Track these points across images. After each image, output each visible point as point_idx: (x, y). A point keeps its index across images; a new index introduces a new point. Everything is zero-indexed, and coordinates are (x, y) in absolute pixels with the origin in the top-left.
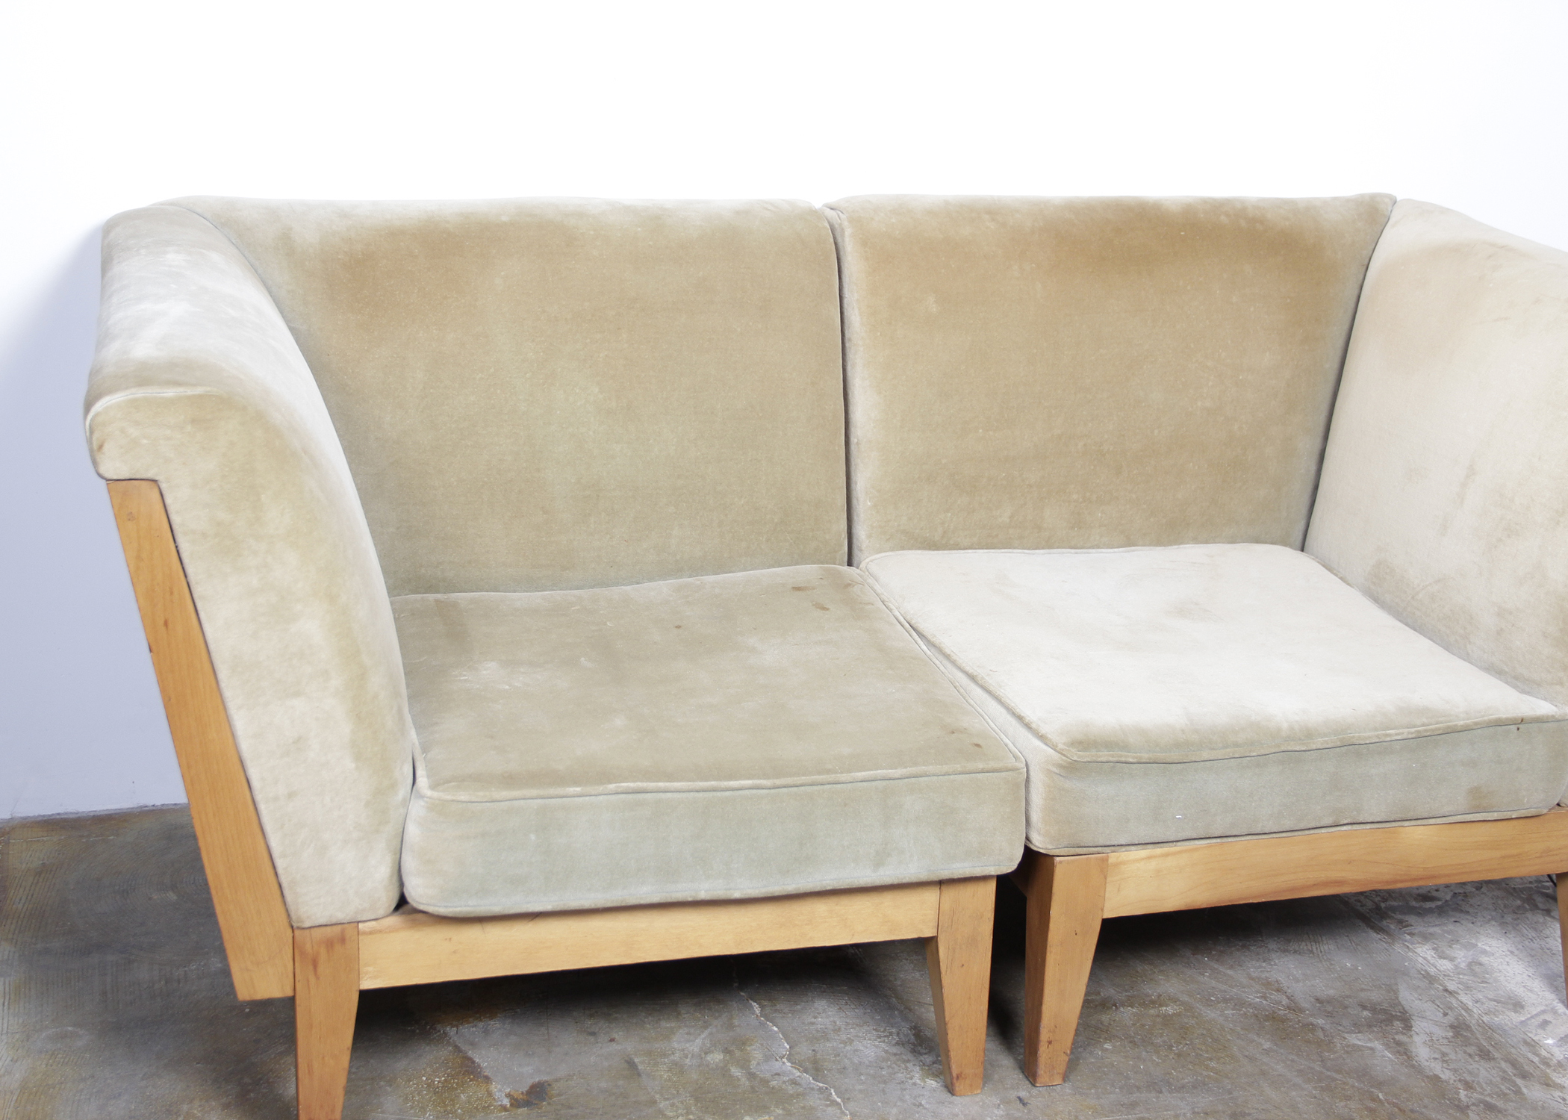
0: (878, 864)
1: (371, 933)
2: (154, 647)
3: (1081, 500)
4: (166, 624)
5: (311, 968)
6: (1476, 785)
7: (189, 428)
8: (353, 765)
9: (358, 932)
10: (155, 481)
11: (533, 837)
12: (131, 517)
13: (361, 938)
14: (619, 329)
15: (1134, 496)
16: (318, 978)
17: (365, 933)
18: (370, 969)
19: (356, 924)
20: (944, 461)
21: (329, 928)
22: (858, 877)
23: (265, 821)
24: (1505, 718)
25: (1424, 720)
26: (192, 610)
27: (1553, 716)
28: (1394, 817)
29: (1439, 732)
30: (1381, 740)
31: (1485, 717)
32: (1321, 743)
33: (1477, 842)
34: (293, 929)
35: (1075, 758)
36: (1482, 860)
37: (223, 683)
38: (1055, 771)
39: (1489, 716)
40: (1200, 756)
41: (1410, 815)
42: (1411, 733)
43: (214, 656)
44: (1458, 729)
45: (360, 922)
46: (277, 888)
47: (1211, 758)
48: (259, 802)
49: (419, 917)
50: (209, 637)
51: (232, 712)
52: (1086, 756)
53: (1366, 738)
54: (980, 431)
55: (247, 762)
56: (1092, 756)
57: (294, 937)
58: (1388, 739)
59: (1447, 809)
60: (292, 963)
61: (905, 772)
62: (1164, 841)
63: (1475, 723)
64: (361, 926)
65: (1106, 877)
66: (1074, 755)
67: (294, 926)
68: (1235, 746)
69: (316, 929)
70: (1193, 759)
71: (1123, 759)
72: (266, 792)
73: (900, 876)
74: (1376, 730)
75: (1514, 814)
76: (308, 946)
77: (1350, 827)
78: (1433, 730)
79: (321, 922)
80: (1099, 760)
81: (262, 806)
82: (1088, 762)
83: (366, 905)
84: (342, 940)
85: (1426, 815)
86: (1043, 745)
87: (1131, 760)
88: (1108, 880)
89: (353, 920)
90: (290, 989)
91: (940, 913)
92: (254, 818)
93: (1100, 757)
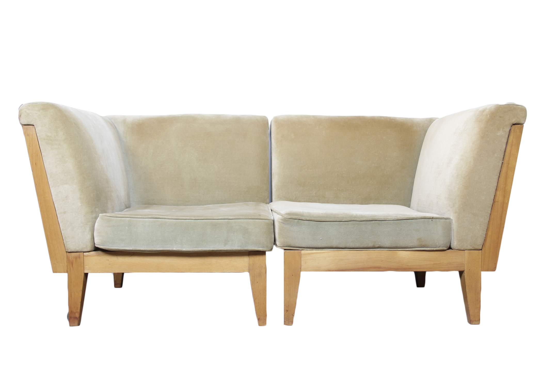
0: (225, 244)
1: (87, 256)
2: (33, 170)
4: (36, 164)
5: (71, 265)
6: (420, 237)
7: (41, 111)
8: (80, 205)
9: (84, 255)
10: (34, 125)
11: (127, 228)
12: (28, 135)
14: (204, 139)
15: (353, 189)
16: (73, 268)
17: (85, 256)
18: (87, 267)
19: (83, 253)
20: (296, 177)
21: (76, 253)
22: (220, 247)
23: (58, 220)
24: (427, 217)
25: (401, 216)
26: (42, 160)
27: (443, 217)
28: (393, 246)
29: (405, 219)
30: (385, 220)
31: (421, 216)
32: (365, 219)
33: (424, 258)
34: (66, 252)
35: (286, 217)
36: (427, 265)
37: (48, 180)
38: (281, 221)
39: (422, 216)
40: (326, 220)
41: (399, 245)
42: (395, 218)
43: (47, 173)
44: (411, 218)
45: (84, 252)
46: (62, 240)
47: (330, 221)
48: (57, 214)
49: (100, 252)
50: (45, 167)
51: (51, 188)
52: (289, 217)
53: (380, 219)
54: (306, 169)
55: (54, 203)
56: (291, 217)
57: (67, 255)
58: (388, 220)
59: (411, 245)
60: (66, 263)
61: (234, 217)
62: (318, 247)
63: (417, 217)
64: (85, 253)
65: (301, 258)
66: (286, 216)
67: (66, 251)
68: (338, 218)
69: (72, 253)
70: (324, 221)
71: (301, 219)
72: (59, 211)
73: (232, 248)
74: (384, 217)
75: (435, 249)
76: (71, 258)
77: (380, 249)
78: (403, 218)
79: (73, 250)
80: (293, 218)
81: (58, 215)
82: (290, 219)
83: (85, 246)
84: (79, 257)
85: (404, 246)
86: (279, 215)
87: (303, 219)
88: (302, 259)
89: (82, 251)
90: (66, 271)
91: (249, 265)
92: (57, 219)
93: (294, 217)
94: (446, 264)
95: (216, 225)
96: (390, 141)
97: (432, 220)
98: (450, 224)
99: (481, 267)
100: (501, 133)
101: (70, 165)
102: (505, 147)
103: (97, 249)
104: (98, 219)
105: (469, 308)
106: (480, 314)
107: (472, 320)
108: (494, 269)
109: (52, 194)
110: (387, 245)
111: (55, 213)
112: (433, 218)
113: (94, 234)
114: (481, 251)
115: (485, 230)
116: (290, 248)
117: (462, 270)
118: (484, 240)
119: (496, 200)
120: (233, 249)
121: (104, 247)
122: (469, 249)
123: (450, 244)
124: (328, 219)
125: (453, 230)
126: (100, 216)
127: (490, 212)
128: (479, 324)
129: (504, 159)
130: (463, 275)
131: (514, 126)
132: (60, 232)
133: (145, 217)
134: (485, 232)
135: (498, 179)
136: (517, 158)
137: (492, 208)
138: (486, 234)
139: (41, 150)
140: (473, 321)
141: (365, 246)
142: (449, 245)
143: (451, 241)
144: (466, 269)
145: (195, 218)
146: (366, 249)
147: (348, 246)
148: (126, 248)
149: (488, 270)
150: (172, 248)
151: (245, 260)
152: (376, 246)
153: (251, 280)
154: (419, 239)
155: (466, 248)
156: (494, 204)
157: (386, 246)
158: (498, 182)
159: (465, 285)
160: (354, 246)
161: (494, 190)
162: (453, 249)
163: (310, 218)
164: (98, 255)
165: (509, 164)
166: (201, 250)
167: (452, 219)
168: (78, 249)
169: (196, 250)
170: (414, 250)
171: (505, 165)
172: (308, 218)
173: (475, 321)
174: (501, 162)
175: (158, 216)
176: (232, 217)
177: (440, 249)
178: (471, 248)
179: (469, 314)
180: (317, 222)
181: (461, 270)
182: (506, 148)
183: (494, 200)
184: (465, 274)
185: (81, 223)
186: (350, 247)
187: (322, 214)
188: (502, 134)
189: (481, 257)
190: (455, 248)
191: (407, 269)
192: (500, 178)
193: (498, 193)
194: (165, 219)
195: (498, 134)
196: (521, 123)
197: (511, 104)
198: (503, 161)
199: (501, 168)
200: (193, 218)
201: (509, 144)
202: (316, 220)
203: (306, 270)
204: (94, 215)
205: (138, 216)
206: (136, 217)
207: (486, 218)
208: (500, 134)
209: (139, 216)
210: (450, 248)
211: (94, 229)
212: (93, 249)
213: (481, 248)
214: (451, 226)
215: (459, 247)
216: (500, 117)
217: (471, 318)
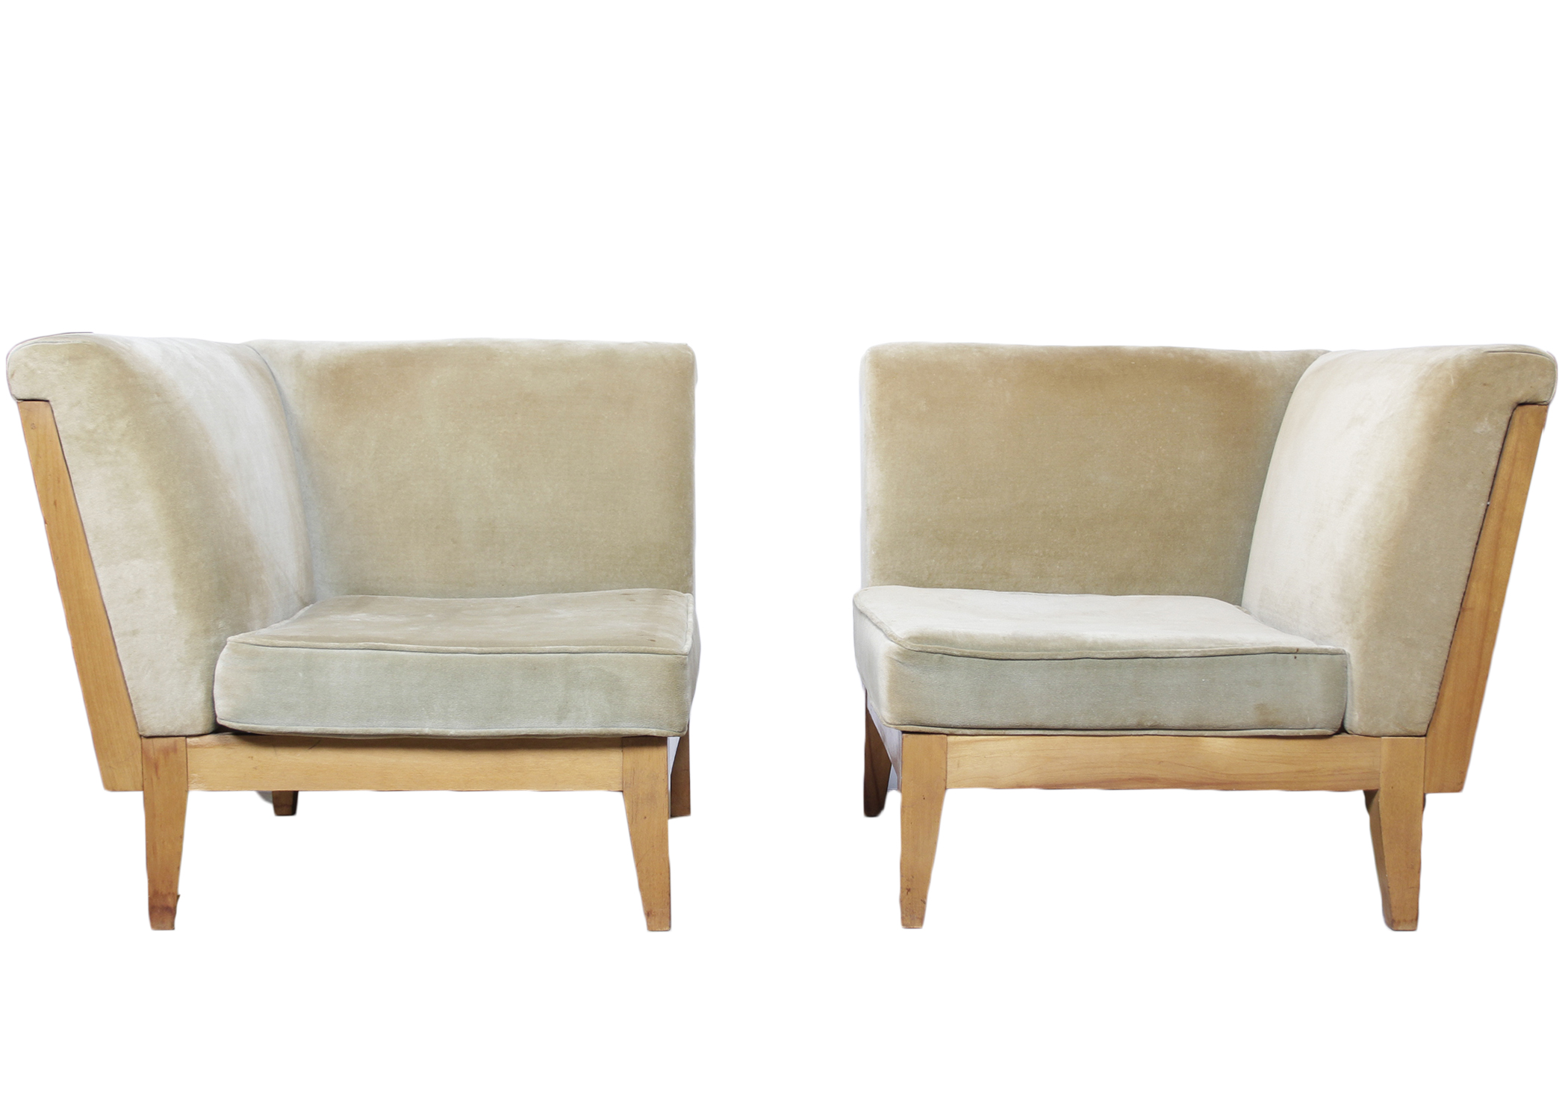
1: (195, 747)
2: (47, 520)
3: (1041, 554)
4: (55, 503)
5: (154, 769)
6: (1262, 702)
7: (67, 363)
8: (175, 612)
9: (186, 744)
10: (47, 401)
11: (301, 674)
12: (34, 427)
13: (188, 750)
15: (1086, 554)
16: (159, 778)
17: (191, 747)
18: (195, 775)
19: (184, 738)
21: (165, 739)
22: (546, 727)
23: (118, 651)
24: (1283, 648)
25: (1212, 645)
26: (72, 495)
27: (1326, 650)
28: (1191, 723)
29: (1223, 653)
30: (1171, 656)
31: (1265, 646)
32: (1118, 653)
33: (1272, 756)
34: (141, 736)
35: (909, 647)
36: (1279, 773)
37: (90, 548)
38: (895, 657)
39: (1269, 646)
40: (1014, 655)
41: (1205, 723)
42: (1198, 652)
43: (85, 528)
44: (1240, 652)
45: (187, 736)
46: (129, 705)
47: (1024, 658)
48: (115, 637)
49: (229, 737)
50: (81, 512)
51: (96, 568)
52: (918, 647)
53: (1158, 653)
54: (958, 498)
55: (107, 606)
56: (922, 647)
57: (142, 744)
58: (1178, 655)
59: (1238, 721)
60: (140, 765)
61: (583, 648)
62: (992, 726)
63: (1256, 649)
64: (188, 740)
65: (946, 753)
66: (909, 645)
67: (141, 733)
68: (1045, 651)
69: (156, 739)
70: (1008, 657)
71: (949, 652)
72: (119, 629)
73: (579, 729)
74: (1169, 648)
75: (1302, 733)
76: (151, 752)
77: (1156, 732)
78: (1217, 651)
79: (158, 732)
80: (929, 650)
81: (116, 640)
82: (920, 651)
83: (188, 722)
84: (175, 750)
85: (1220, 724)
86: (890, 642)
87: (955, 653)
88: (948, 756)
89: (181, 734)
90: (139, 786)
91: (623, 770)
92: (114, 650)
93: (929, 648)
94: (1330, 773)
95: (535, 669)
96: (1189, 418)
97: (1295, 658)
98: (1344, 666)
99: (1424, 782)
100: (1486, 429)
101: (148, 507)
102: (1494, 463)
103: (219, 729)
104: (225, 651)
105: (1389, 887)
106: (1418, 903)
107: (1397, 920)
108: (1458, 787)
109: (101, 584)
110: (1176, 720)
111: (110, 632)
112: (1297, 652)
113: (213, 689)
114: (1424, 738)
115: (1437, 683)
116: (920, 727)
117: (1371, 787)
118: (1434, 711)
119: (1469, 604)
120: (582, 732)
121: (241, 725)
122: (1393, 734)
123: (1343, 720)
124: (1019, 654)
125: (1352, 682)
126: (228, 643)
127: (1450, 637)
128: (1414, 929)
129: (1492, 495)
130: (1375, 800)
131: (1521, 409)
132: (122, 683)
133: (348, 647)
134: (1436, 690)
135: (1476, 549)
136: (1527, 494)
137: (1456, 627)
138: (1439, 696)
139: (69, 467)
140: (1399, 922)
141: (1118, 724)
142: (1340, 723)
143: (1345, 713)
144: (1382, 784)
145: (481, 648)
146: (1118, 733)
147: (1071, 723)
148: (298, 727)
149: (1441, 789)
150: (420, 729)
151: (613, 760)
152: (1145, 724)
153: (628, 812)
154: (1261, 708)
155: (1384, 731)
156: (1461, 613)
157: (1171, 724)
158: (1473, 559)
159: (1380, 827)
160: (1086, 725)
161: (1463, 579)
162: (1349, 732)
163: (972, 651)
164: (225, 745)
165: (1504, 509)
166: (498, 734)
167: (1349, 655)
168: (170, 729)
169: (483, 734)
170: (1247, 735)
171: (1494, 513)
172: (968, 651)
173: (1405, 921)
174: (1483, 505)
175: (383, 644)
176: (578, 647)
177: (1315, 734)
178: (1398, 730)
179: (1390, 905)
180: (990, 661)
181: (1369, 789)
182: (1499, 467)
183: (1461, 604)
184: (1381, 799)
185: (178, 660)
186: (1076, 727)
187: (1004, 638)
188: (1489, 429)
189: (1423, 756)
190: (1354, 730)
191: (1225, 784)
192: (1479, 547)
193: (1474, 585)
194: (403, 653)
195: (1478, 430)
196: (1539, 400)
197: (1516, 349)
198: (1489, 501)
199: (1484, 520)
200: (476, 648)
201: (1507, 456)
202: (989, 657)
203: (960, 784)
204: (213, 640)
205: (330, 642)
206: (324, 644)
207: (1440, 651)
208: (1482, 430)
209: (331, 644)
210: (1342, 730)
211: (214, 675)
212: (210, 727)
213: (1423, 732)
214: (1346, 672)
215: (1365, 729)
216: (1485, 385)
217: (1393, 914)
